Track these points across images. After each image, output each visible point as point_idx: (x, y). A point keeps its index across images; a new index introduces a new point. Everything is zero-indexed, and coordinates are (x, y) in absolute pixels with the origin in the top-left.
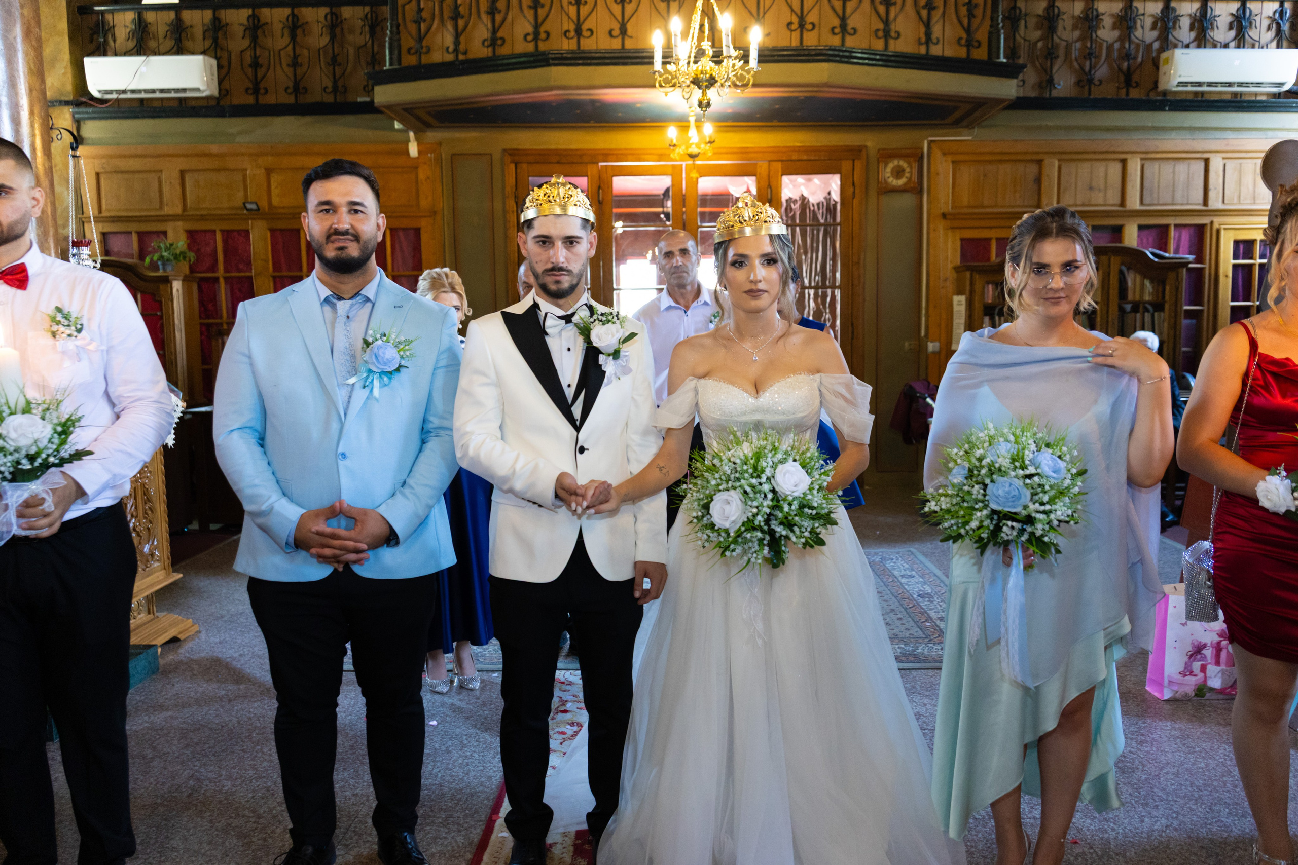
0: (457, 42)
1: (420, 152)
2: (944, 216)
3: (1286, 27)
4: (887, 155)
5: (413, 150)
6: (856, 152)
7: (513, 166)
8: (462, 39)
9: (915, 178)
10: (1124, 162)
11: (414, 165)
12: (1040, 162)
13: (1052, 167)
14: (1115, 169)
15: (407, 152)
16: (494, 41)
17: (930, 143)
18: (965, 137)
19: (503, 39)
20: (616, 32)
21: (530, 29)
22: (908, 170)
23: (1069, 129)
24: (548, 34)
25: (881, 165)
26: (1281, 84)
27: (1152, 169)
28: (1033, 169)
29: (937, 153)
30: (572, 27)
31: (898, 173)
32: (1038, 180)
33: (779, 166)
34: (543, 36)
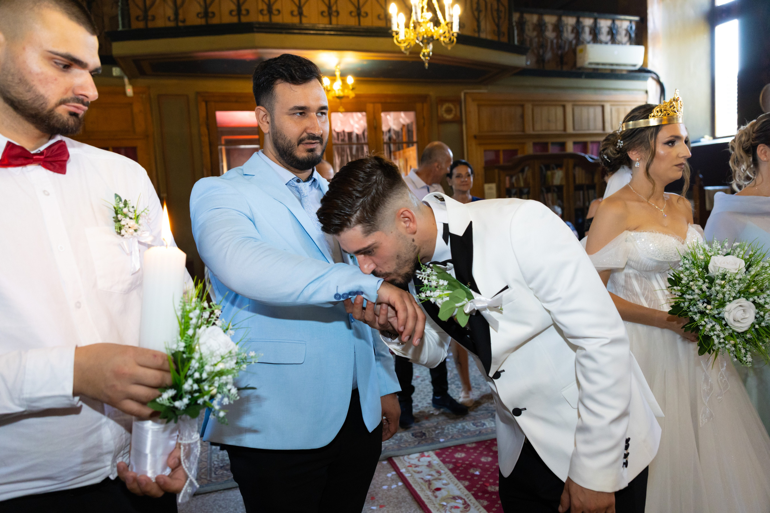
0: (176, 14)
1: (134, 93)
2: (475, 137)
3: (633, 35)
4: (442, 101)
5: (129, 91)
6: (424, 98)
7: (203, 104)
8: (181, 11)
9: (458, 114)
10: (564, 107)
11: (129, 103)
12: (522, 106)
13: (529, 107)
14: (560, 110)
15: (124, 93)
16: (206, 14)
17: (465, 94)
18: (483, 90)
19: (213, 13)
20: (296, 13)
21: (234, 7)
22: (454, 109)
23: (536, 87)
24: (248, 11)
25: (439, 107)
26: (635, 66)
27: (577, 110)
28: (519, 110)
29: (469, 100)
30: (265, 7)
31: (449, 111)
32: (523, 116)
33: (379, 106)
34: (244, 12)
